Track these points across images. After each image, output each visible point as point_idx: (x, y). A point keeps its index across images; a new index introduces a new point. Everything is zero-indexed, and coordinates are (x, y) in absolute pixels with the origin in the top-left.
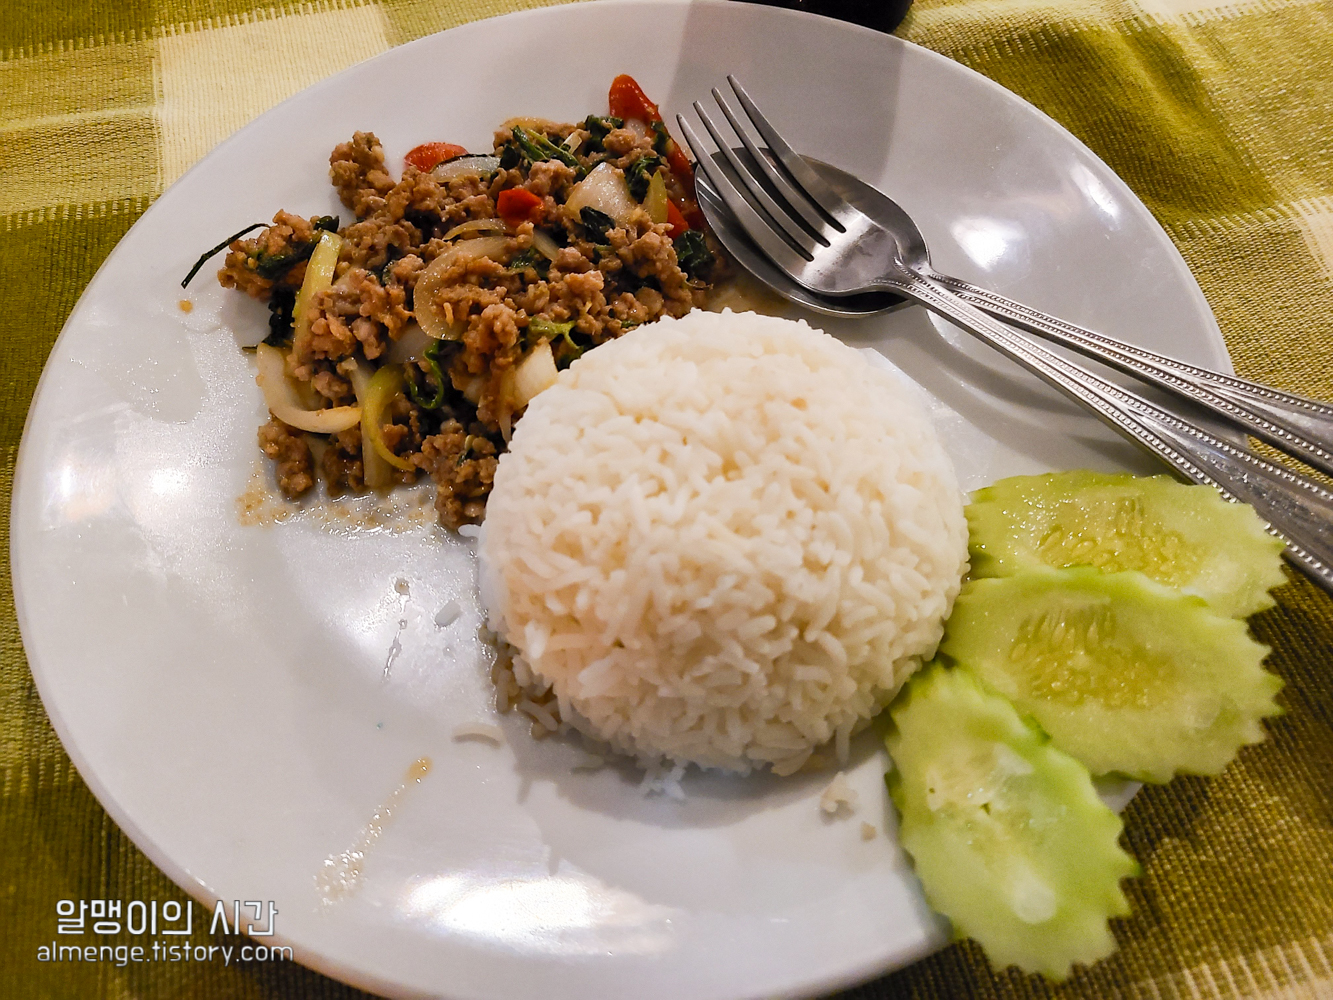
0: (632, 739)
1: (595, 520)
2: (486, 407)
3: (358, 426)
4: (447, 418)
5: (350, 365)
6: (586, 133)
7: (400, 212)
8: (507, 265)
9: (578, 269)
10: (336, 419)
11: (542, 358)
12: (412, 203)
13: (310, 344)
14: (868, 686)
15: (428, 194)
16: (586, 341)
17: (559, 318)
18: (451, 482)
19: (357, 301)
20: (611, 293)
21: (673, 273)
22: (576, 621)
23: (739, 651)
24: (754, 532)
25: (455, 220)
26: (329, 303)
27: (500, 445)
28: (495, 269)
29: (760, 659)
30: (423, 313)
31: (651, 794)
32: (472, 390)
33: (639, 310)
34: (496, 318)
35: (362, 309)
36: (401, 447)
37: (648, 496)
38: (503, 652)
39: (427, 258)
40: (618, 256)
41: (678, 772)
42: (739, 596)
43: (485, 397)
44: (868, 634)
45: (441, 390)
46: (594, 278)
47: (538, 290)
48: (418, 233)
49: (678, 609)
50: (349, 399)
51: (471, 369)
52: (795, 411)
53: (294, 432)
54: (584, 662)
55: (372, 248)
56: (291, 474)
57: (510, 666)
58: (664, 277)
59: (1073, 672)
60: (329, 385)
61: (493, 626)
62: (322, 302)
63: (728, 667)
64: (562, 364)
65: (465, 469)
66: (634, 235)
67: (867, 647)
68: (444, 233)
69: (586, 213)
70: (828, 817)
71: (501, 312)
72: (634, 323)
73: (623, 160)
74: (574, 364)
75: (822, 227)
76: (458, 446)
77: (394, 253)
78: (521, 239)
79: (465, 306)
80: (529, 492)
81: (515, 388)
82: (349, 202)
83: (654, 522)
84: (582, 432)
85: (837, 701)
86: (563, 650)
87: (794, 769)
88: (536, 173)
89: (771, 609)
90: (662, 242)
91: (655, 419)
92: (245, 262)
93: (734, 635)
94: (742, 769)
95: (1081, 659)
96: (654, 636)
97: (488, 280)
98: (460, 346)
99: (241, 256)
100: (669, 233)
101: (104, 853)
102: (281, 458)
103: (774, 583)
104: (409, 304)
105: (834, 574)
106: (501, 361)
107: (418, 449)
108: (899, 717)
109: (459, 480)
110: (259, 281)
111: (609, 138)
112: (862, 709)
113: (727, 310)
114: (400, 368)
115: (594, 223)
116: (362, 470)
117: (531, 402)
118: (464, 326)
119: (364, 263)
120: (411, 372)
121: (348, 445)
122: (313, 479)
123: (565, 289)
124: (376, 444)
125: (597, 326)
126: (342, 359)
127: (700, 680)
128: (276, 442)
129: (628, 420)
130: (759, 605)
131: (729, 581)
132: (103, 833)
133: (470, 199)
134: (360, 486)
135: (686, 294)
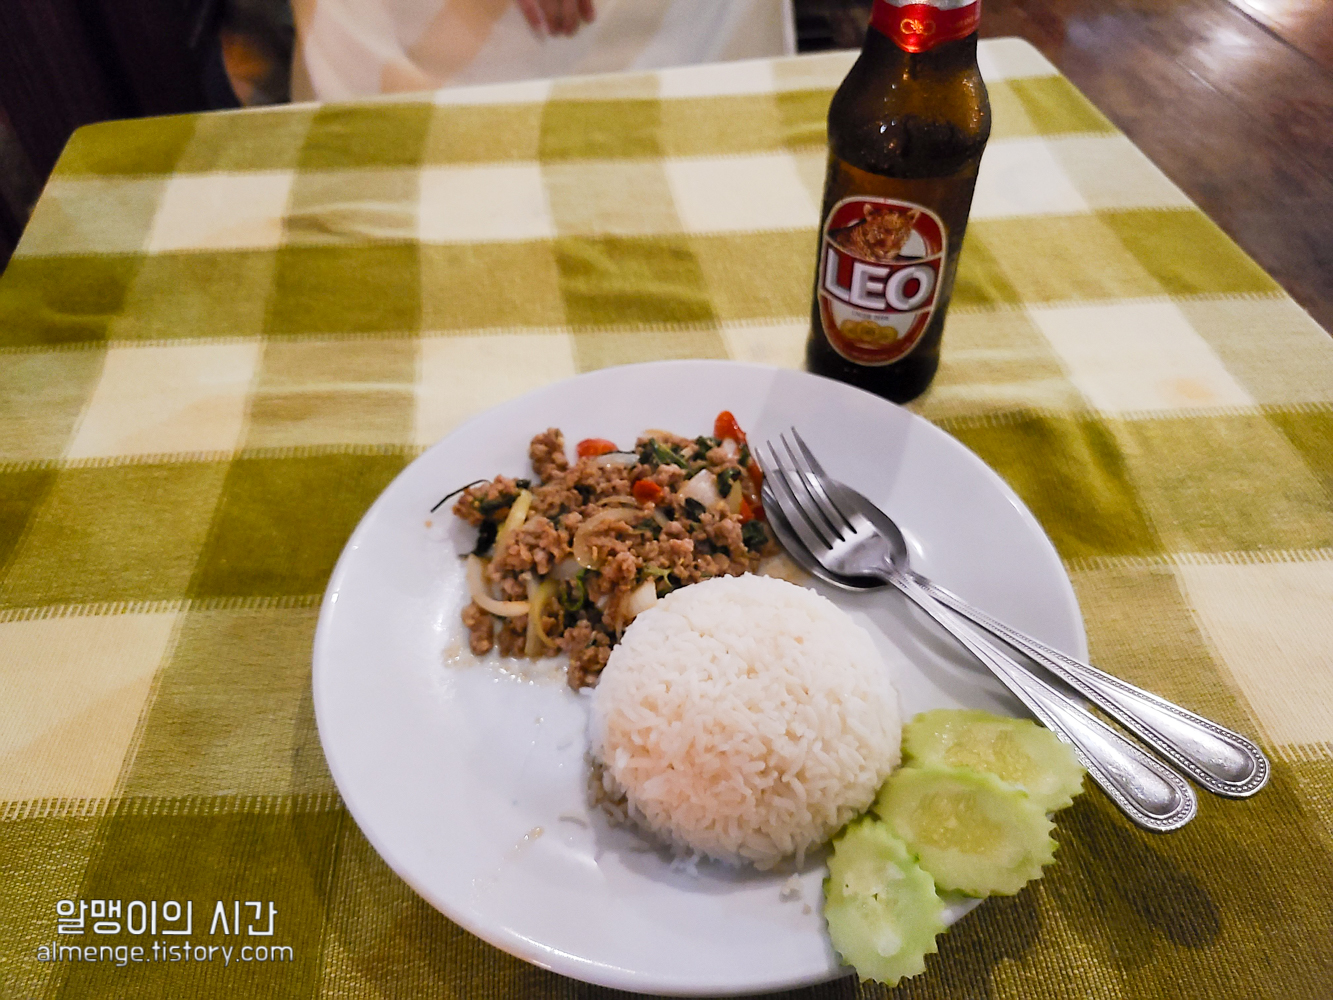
0: (670, 832)
1: (668, 690)
2: (609, 615)
3: (527, 615)
4: (582, 619)
5: (527, 576)
6: (696, 447)
7: (571, 484)
8: (634, 527)
9: (677, 536)
10: (514, 609)
11: (648, 590)
12: (580, 479)
13: (505, 560)
14: (819, 821)
15: (591, 475)
16: (677, 583)
17: (662, 566)
18: (579, 659)
19: (538, 536)
20: (697, 553)
21: (738, 547)
22: (648, 751)
23: (741, 779)
24: (760, 711)
25: (605, 493)
26: (522, 536)
27: (614, 639)
28: (627, 530)
29: (753, 787)
30: (579, 549)
31: (677, 871)
32: (601, 603)
33: (714, 568)
34: (624, 561)
35: (542, 543)
36: (550, 632)
37: (700, 681)
38: (597, 769)
39: (585, 515)
40: (705, 531)
41: (695, 859)
42: (745, 747)
43: (610, 608)
44: (821, 784)
45: (582, 599)
46: (688, 544)
47: (652, 547)
48: (580, 498)
49: (709, 750)
50: (523, 597)
51: (603, 590)
52: (796, 644)
53: (483, 612)
54: (648, 776)
55: (551, 505)
56: (480, 639)
57: (600, 778)
58: (732, 548)
59: (947, 830)
60: (512, 587)
61: (594, 752)
62: (517, 535)
63: (734, 789)
64: (660, 595)
65: (590, 652)
66: (717, 518)
67: (820, 793)
68: (597, 500)
69: (689, 501)
70: (785, 898)
71: (628, 559)
72: (708, 576)
73: (718, 469)
74: (667, 596)
75: (841, 528)
76: (587, 637)
77: (564, 509)
78: (646, 512)
79: (606, 550)
80: (631, 669)
81: (629, 605)
82: (538, 470)
83: (702, 696)
84: (667, 638)
85: (798, 825)
86: (636, 769)
87: (767, 868)
88: (660, 473)
89: (764, 758)
90: (734, 527)
91: (712, 636)
92: (472, 503)
93: (740, 770)
94: (736, 863)
95: (952, 823)
96: (693, 765)
97: (621, 536)
98: (598, 574)
99: (470, 499)
100: (739, 521)
101: (333, 857)
102: (474, 628)
103: (766, 742)
104: (571, 543)
105: (804, 743)
106: (623, 588)
107: (562, 635)
108: (837, 844)
109: (585, 658)
110: (478, 515)
111: (710, 454)
112: (816, 836)
113: (767, 576)
114: (557, 582)
115: (693, 508)
116: (524, 643)
117: (638, 616)
118: (603, 562)
119: (545, 513)
120: (564, 586)
121: (519, 626)
122: (491, 644)
123: (669, 549)
124: (536, 629)
125: (685, 574)
126: (522, 572)
127: (716, 795)
128: (473, 618)
129: (697, 634)
130: (755, 755)
131: (742, 736)
132: (334, 845)
133: (617, 482)
134: (521, 653)
135: (746, 562)
